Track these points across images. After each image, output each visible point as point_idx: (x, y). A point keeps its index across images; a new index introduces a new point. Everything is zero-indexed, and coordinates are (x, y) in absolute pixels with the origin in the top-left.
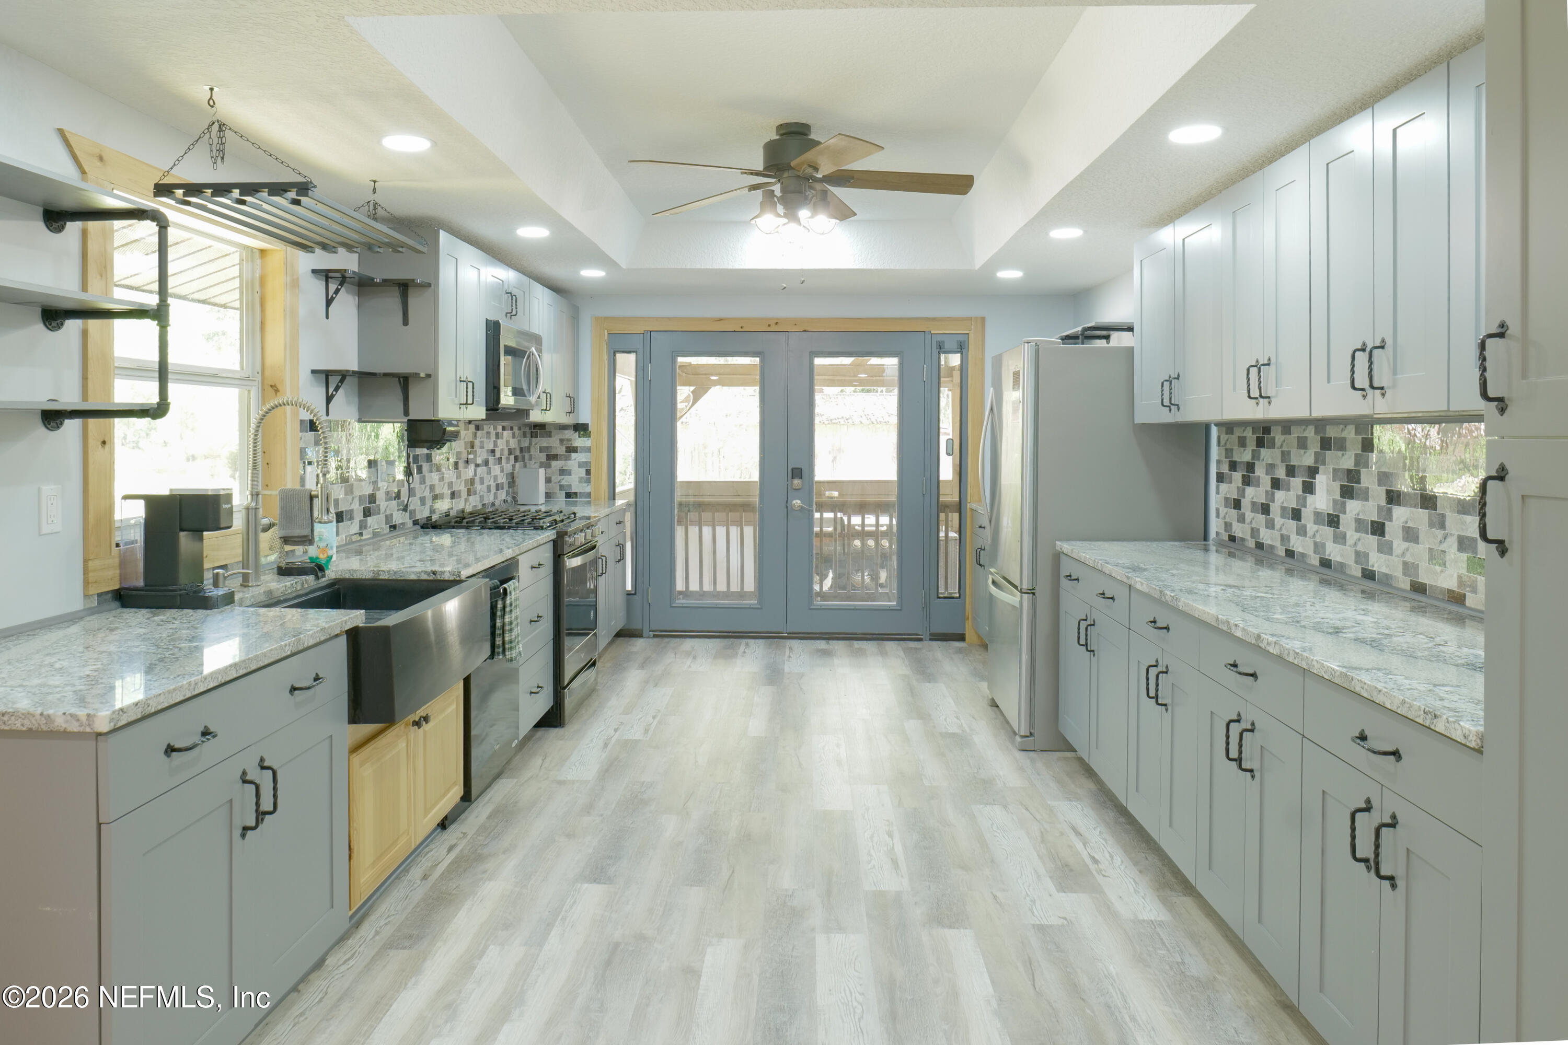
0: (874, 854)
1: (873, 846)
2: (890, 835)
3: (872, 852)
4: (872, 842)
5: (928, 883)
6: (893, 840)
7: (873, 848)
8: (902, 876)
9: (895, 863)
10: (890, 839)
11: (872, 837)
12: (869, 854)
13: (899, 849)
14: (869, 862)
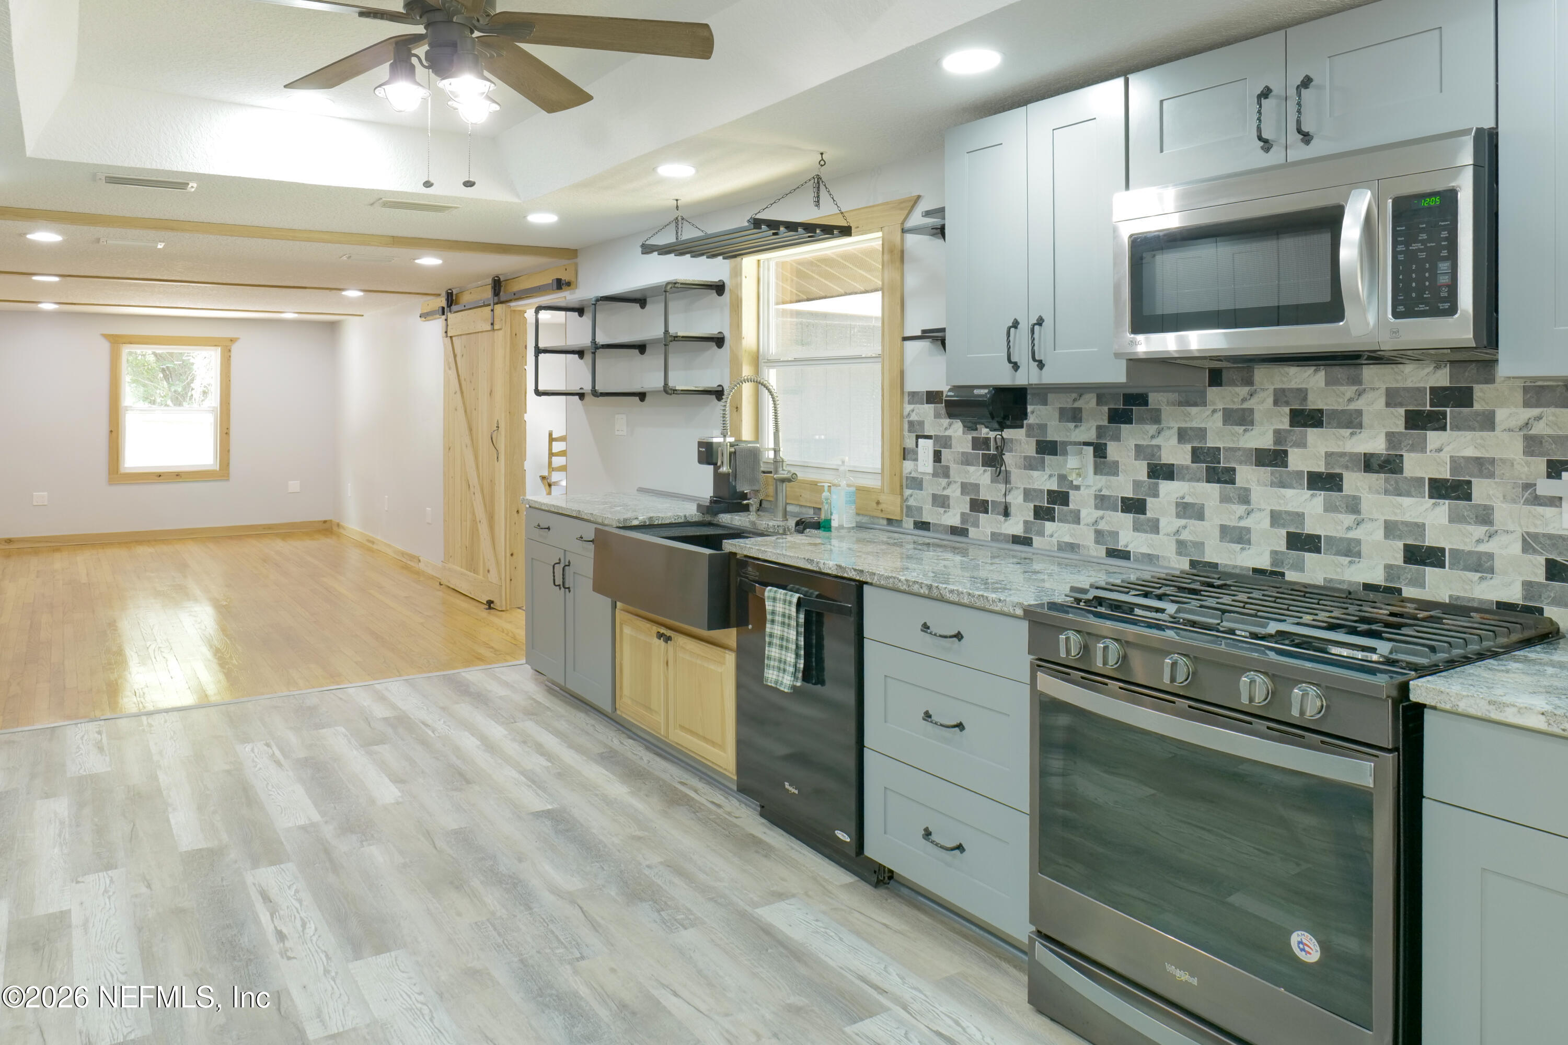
0: (294, 902)
1: (298, 912)
2: (281, 936)
3: (298, 905)
4: (301, 917)
5: (224, 883)
6: (275, 927)
7: (296, 908)
8: (254, 884)
9: (266, 898)
10: (279, 928)
11: (304, 925)
12: (300, 901)
13: (264, 916)
14: (297, 891)
